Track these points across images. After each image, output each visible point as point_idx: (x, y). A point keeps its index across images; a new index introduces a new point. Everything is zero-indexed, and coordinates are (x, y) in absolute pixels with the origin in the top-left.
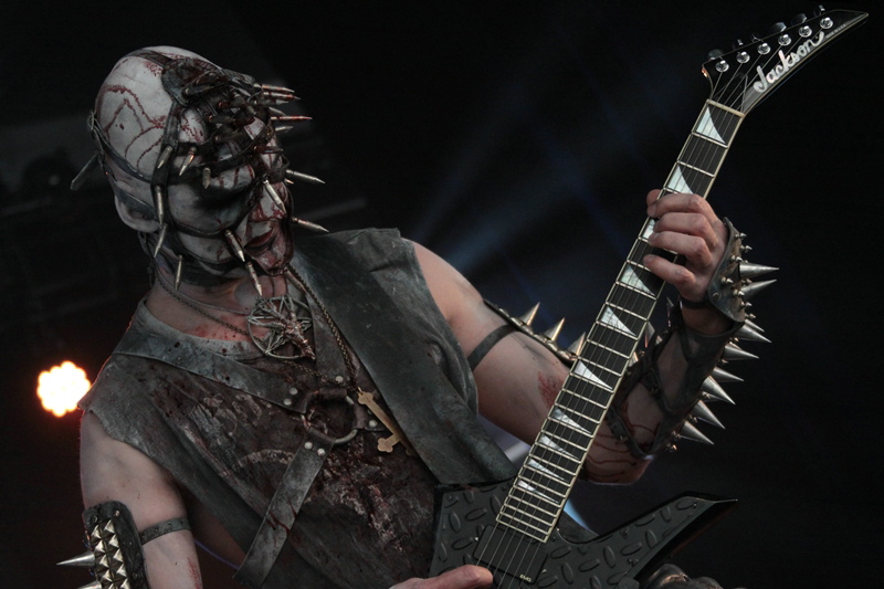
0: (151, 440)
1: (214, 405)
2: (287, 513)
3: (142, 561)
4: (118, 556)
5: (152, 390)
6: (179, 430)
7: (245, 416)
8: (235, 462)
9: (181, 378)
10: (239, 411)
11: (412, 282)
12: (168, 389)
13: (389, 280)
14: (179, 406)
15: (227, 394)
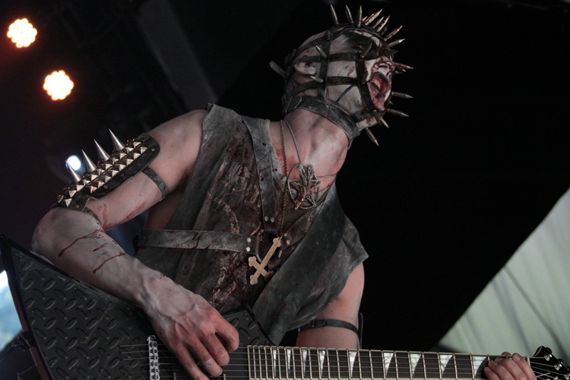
0: (209, 146)
1: (245, 174)
2: (207, 242)
3: (133, 174)
4: (129, 161)
5: (236, 137)
6: (222, 160)
7: (247, 194)
8: (220, 198)
9: (250, 151)
10: (248, 190)
11: (347, 265)
12: (240, 146)
13: (344, 251)
14: (235, 154)
15: (253, 180)
